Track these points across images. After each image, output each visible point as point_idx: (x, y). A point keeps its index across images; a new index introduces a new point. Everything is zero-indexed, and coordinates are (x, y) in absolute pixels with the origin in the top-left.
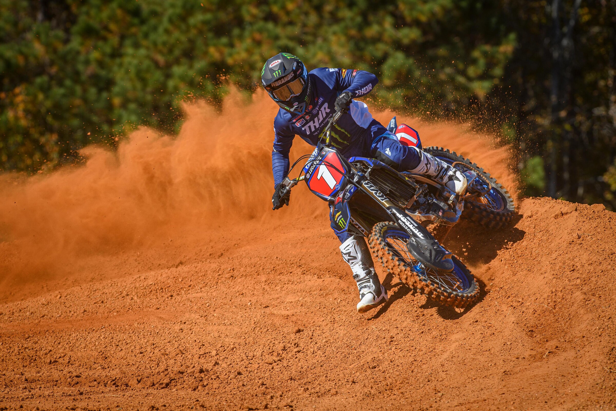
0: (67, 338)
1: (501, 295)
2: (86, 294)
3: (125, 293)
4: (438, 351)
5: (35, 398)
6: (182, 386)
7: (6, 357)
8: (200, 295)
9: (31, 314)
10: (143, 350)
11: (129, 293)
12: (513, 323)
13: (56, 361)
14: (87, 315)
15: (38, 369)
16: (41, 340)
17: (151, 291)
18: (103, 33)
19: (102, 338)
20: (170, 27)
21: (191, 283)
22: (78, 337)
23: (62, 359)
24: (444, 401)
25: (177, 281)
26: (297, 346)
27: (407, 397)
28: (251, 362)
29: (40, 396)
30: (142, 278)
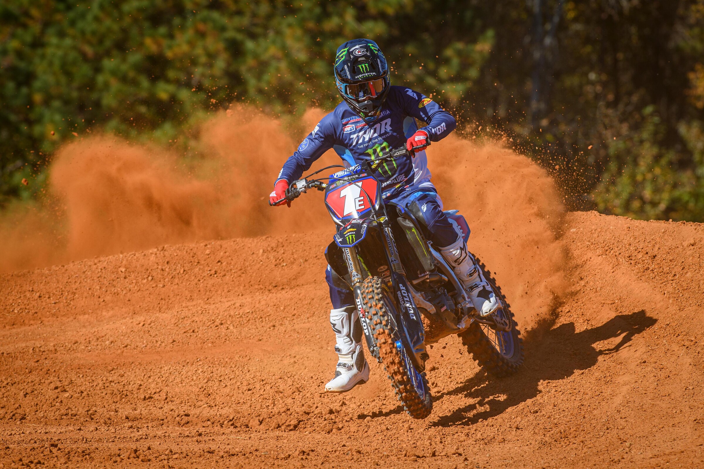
0: (158, 371)
1: (668, 333)
2: (173, 322)
3: (218, 322)
4: (606, 395)
5: (149, 438)
6: (314, 428)
7: (89, 391)
8: (307, 325)
9: (111, 343)
10: (251, 387)
11: (223, 322)
12: (690, 364)
13: (151, 398)
14: (177, 346)
15: (133, 406)
16: (128, 373)
17: (249, 320)
18: (23, 19)
19: (199, 372)
20: (101, 15)
21: (295, 312)
22: (171, 370)
23: (157, 395)
24: (635, 452)
25: (278, 310)
26: (436, 386)
27: (589, 446)
28: (384, 402)
29: (155, 437)
30: (238, 305)
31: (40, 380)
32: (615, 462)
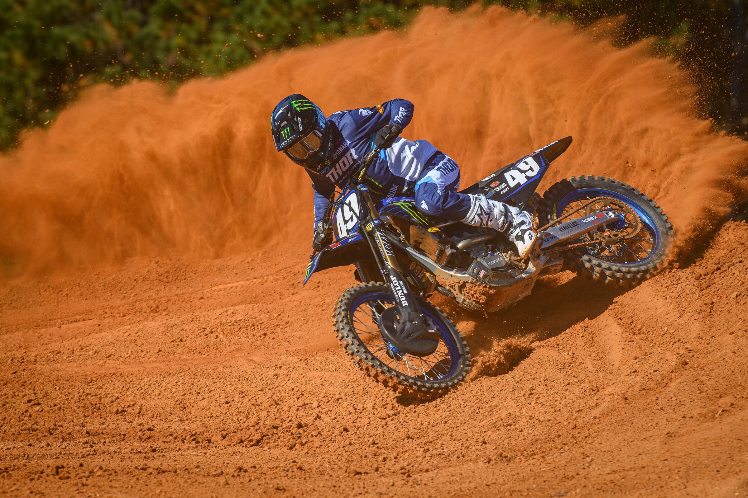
0: (138, 383)
2: (161, 331)
3: (208, 330)
5: (98, 454)
6: (277, 444)
7: (64, 404)
9: (95, 353)
10: (230, 399)
11: (213, 330)
13: (123, 411)
14: (162, 356)
15: (102, 420)
16: (106, 385)
17: (241, 328)
18: (188, 14)
19: (179, 383)
20: (269, 9)
21: (289, 319)
22: (151, 382)
23: (131, 408)
24: (593, 468)
25: (272, 317)
27: (549, 461)
28: (360, 415)
29: (104, 453)
30: (230, 312)
31: (14, 393)
32: (568, 478)
